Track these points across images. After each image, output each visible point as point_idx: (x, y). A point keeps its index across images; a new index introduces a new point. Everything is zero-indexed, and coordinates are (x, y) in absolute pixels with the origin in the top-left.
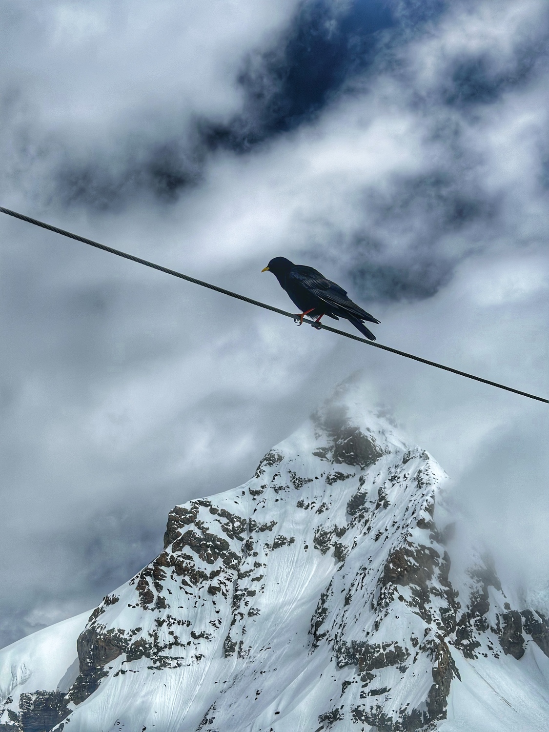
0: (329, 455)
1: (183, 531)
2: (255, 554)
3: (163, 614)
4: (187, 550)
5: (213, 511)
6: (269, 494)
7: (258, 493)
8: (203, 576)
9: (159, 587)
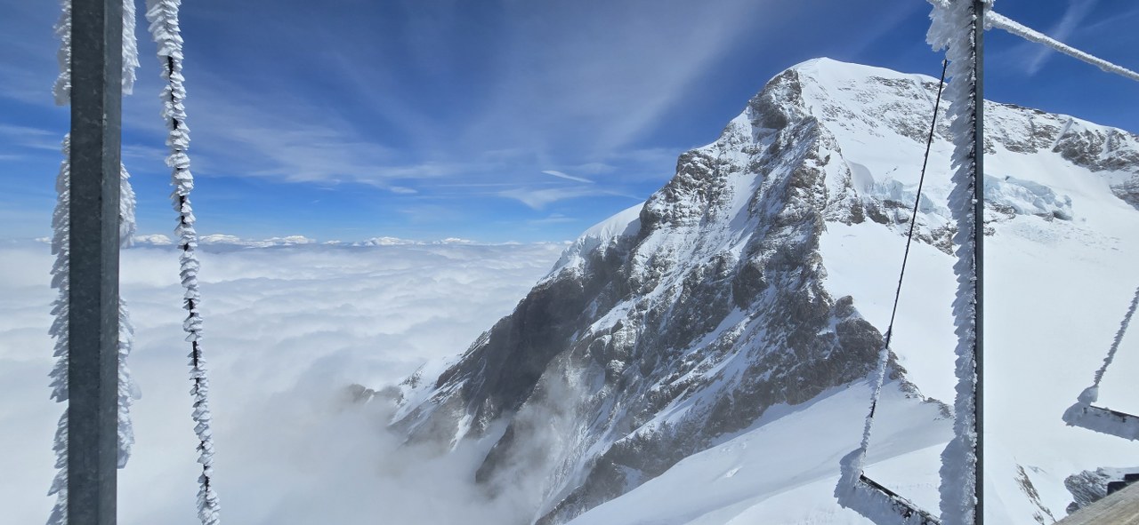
0: (761, 124)
1: (685, 165)
2: (721, 175)
3: (677, 203)
4: (687, 175)
5: (699, 156)
6: (728, 146)
7: (722, 145)
8: (694, 185)
9: (675, 192)
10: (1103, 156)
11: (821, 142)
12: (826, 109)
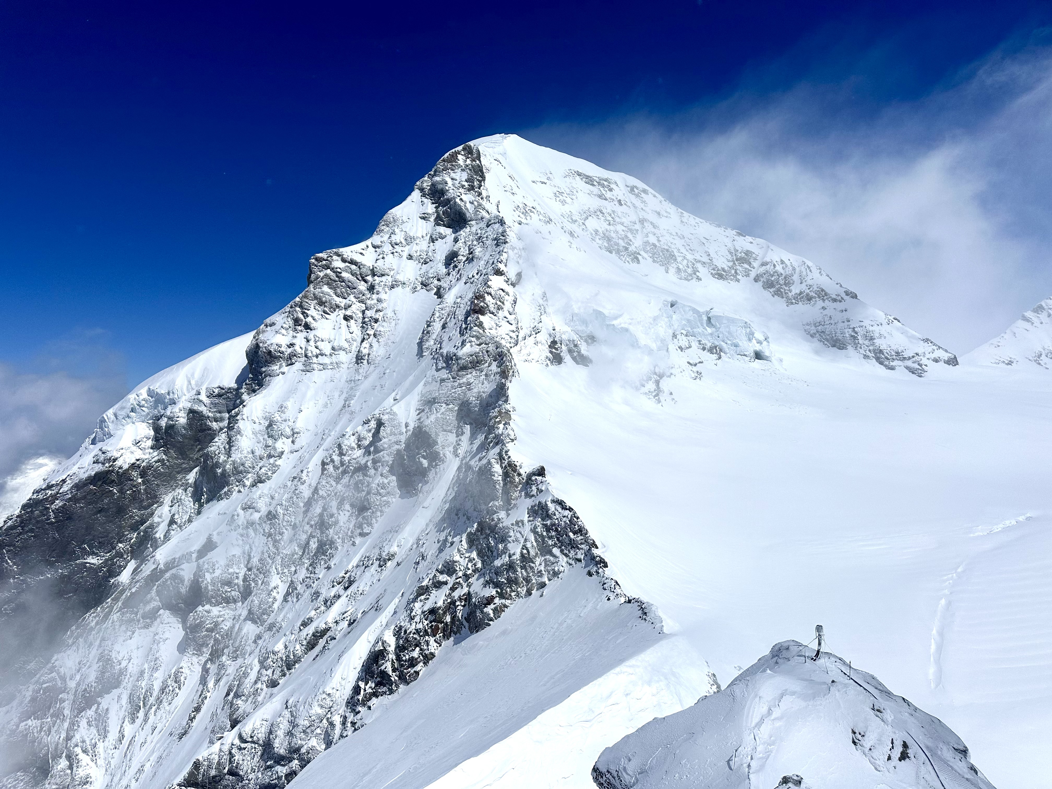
0: (432, 219)
1: (321, 274)
2: (378, 293)
3: (311, 335)
6: (387, 248)
9: (305, 315)
10: (795, 290)
11: (510, 252)
12: (516, 208)
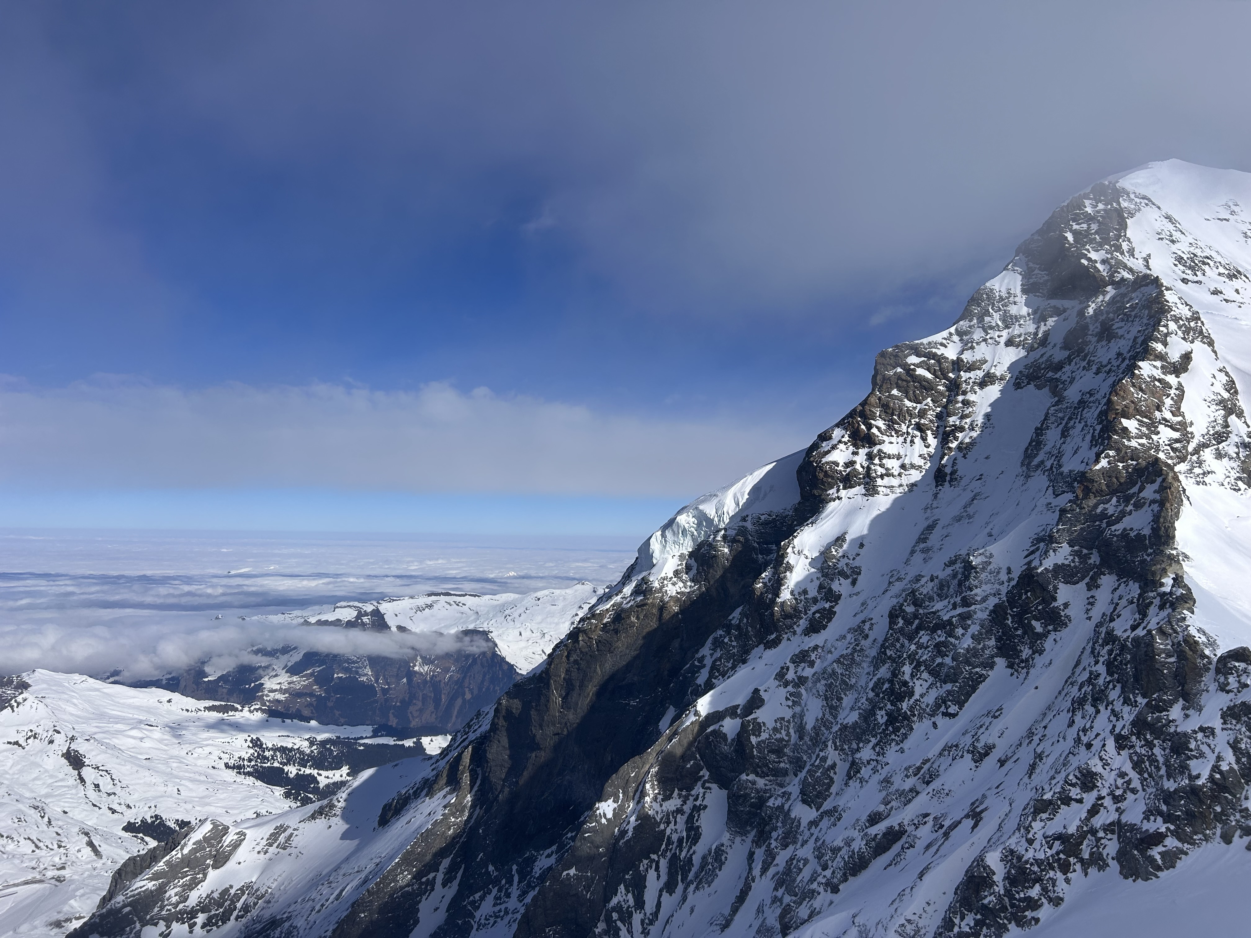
0: (1044, 291)
1: (890, 373)
2: (964, 393)
3: (875, 450)
4: (895, 391)
5: (919, 355)
6: (977, 334)
8: (910, 413)
9: (870, 427)
11: (1172, 326)
12: (1180, 259)
